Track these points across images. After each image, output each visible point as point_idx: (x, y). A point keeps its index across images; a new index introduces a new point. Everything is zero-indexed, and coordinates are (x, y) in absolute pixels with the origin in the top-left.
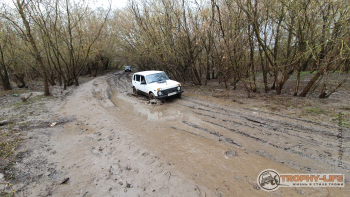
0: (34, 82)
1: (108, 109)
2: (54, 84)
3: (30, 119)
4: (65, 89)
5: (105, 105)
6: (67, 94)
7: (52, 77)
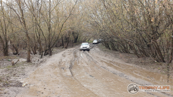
0: (23, 51)
1: (64, 77)
2: (35, 53)
3: (12, 78)
4: (41, 57)
5: (64, 74)
6: (41, 62)
7: (35, 48)
